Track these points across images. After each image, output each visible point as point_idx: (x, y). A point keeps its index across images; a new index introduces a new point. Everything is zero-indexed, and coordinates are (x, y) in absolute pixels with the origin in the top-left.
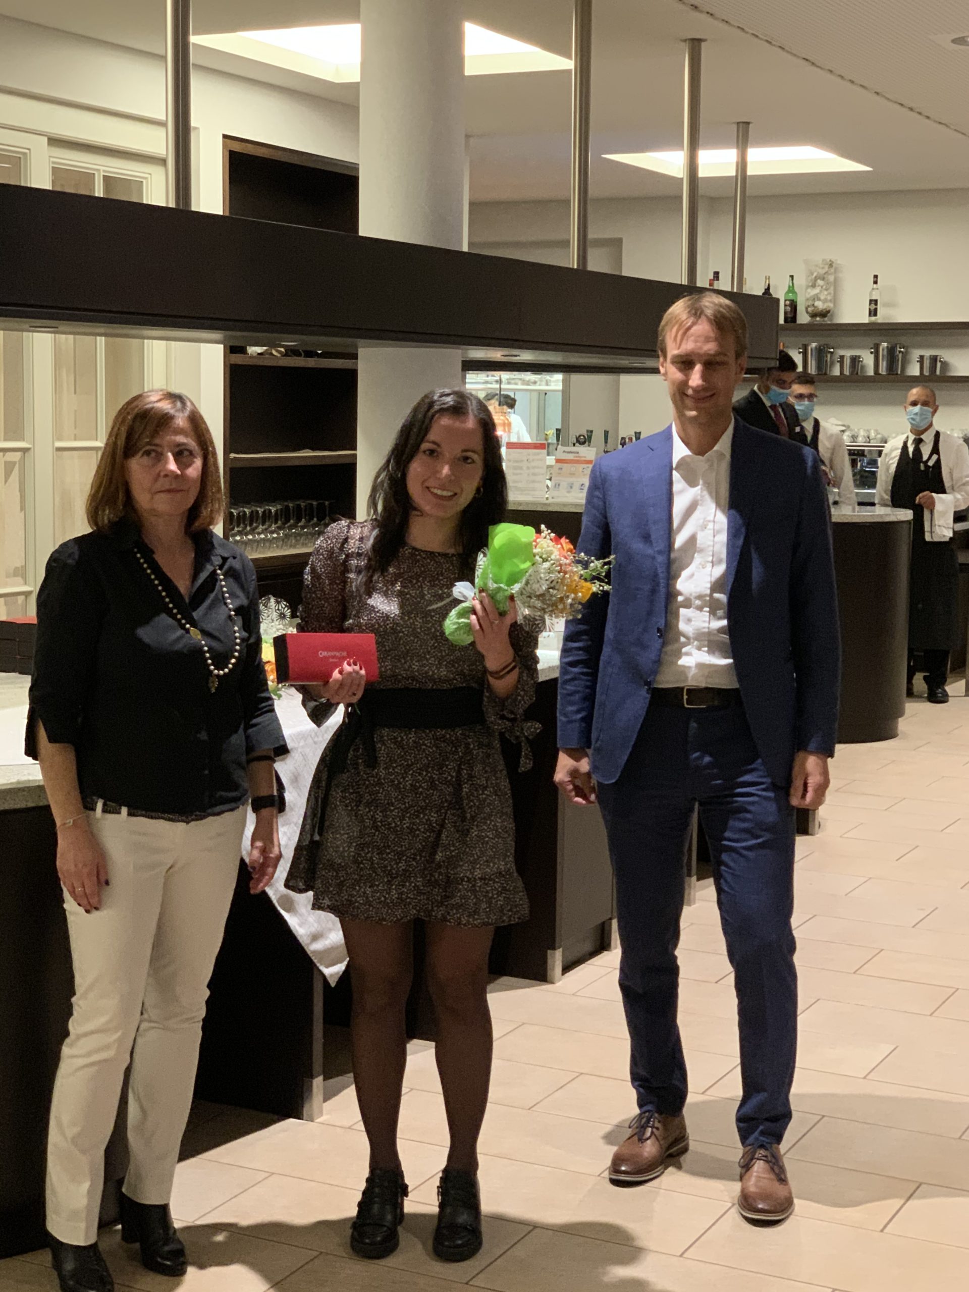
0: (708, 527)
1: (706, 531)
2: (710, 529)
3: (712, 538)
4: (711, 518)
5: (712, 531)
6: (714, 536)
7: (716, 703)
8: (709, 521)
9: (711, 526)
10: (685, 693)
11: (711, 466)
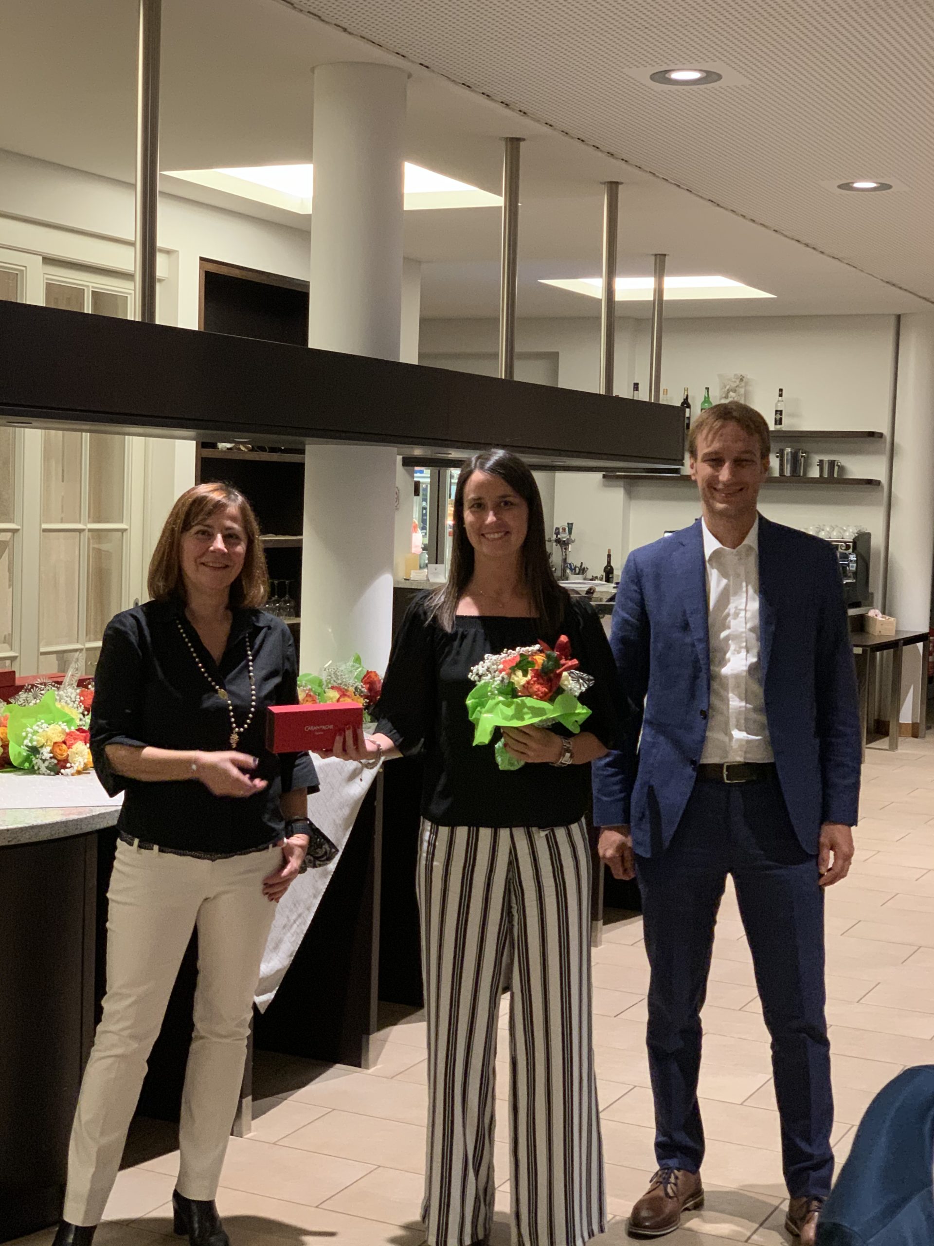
0: (740, 615)
1: (739, 619)
2: (741, 617)
3: (744, 625)
4: (743, 607)
5: (744, 619)
6: (746, 623)
7: (754, 778)
8: (741, 610)
9: (742, 614)
10: (725, 770)
11: (740, 559)
